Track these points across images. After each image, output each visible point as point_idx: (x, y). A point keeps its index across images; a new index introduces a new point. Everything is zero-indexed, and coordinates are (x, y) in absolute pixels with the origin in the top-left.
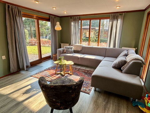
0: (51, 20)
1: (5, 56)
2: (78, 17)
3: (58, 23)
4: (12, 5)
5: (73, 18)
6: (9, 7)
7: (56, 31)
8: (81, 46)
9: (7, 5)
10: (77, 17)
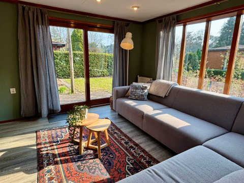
0: (115, 31)
1: (14, 89)
2: (175, 16)
3: (129, 35)
4: (29, 6)
5: (163, 20)
6: (24, 8)
7: (126, 51)
8: (168, 85)
9: (20, 6)
10: (171, 17)
